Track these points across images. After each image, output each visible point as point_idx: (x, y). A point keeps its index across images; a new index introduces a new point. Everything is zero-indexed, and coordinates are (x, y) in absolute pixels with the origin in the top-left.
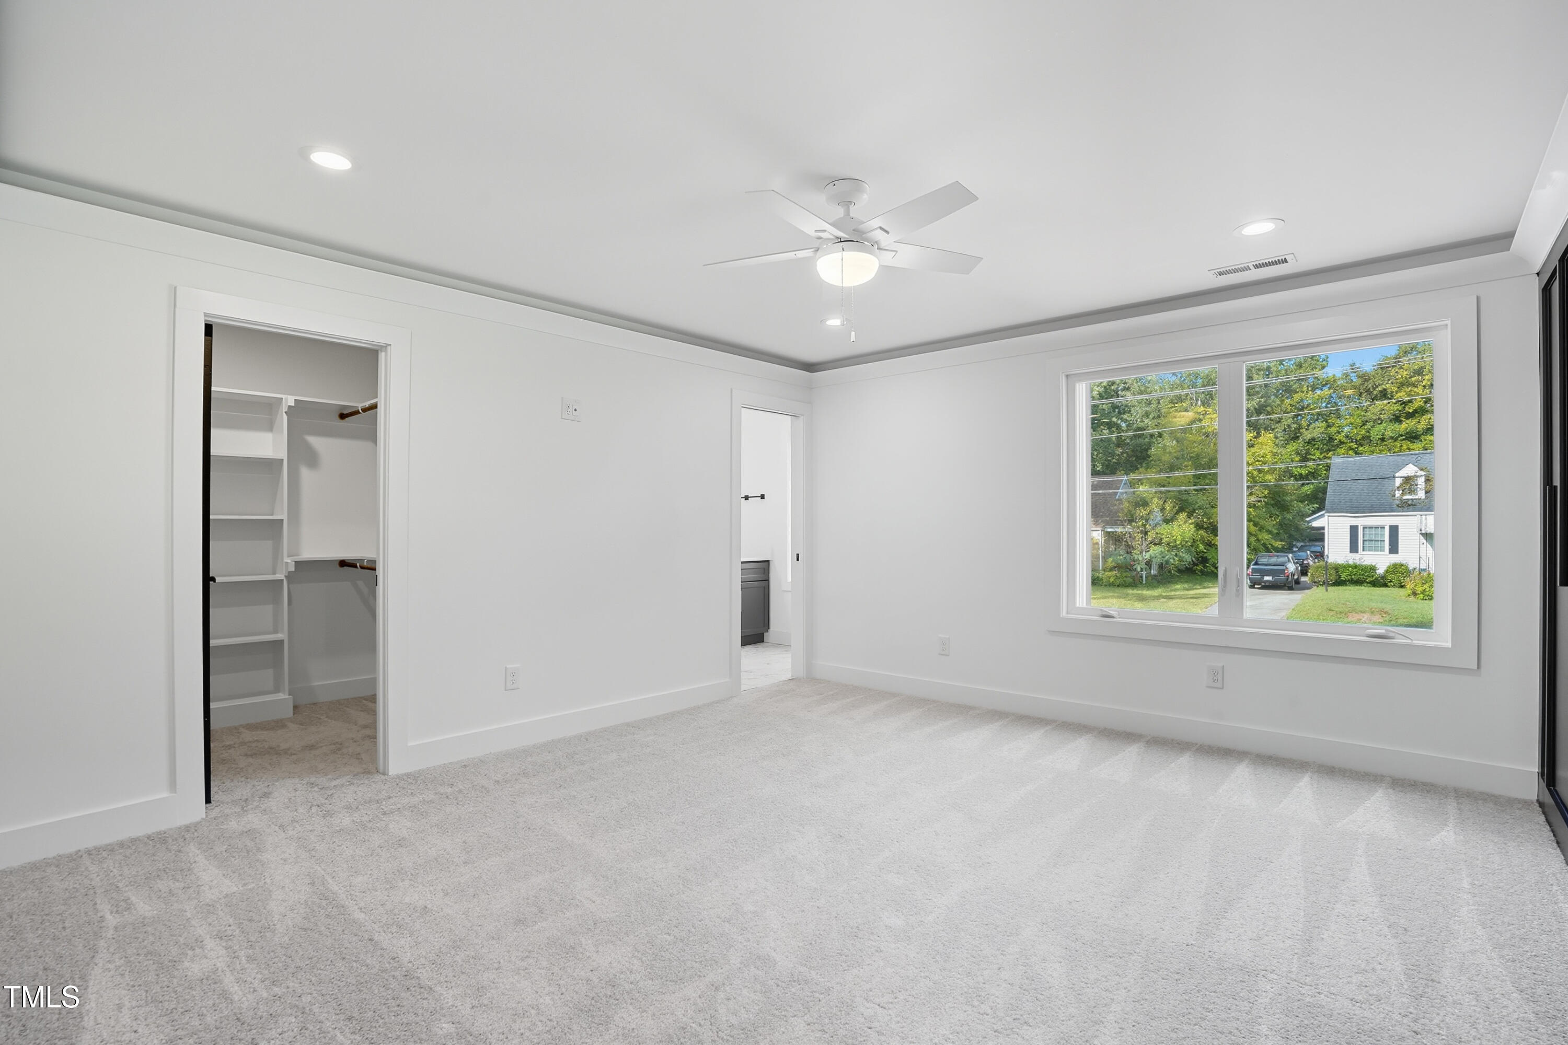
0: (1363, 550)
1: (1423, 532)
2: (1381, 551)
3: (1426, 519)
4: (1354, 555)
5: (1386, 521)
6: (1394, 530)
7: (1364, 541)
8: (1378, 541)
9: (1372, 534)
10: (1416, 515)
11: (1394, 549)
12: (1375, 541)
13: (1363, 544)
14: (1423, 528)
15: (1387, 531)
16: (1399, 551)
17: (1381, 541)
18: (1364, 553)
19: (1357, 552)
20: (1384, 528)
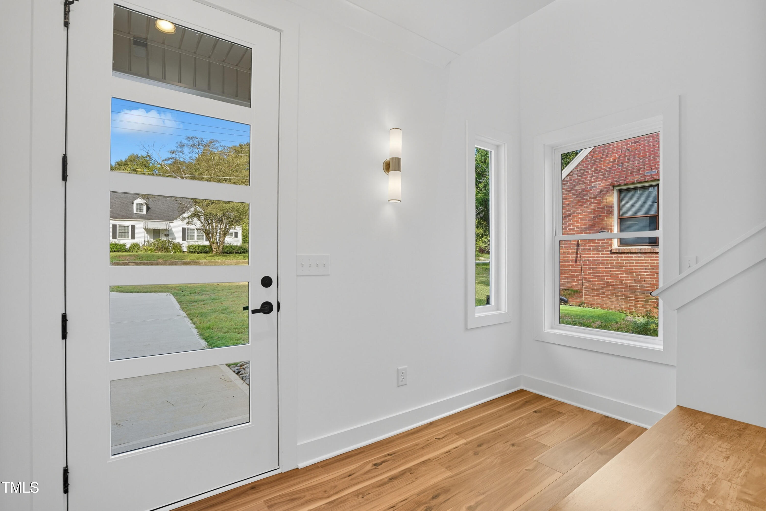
0: (119, 238)
1: (146, 228)
2: (127, 238)
3: (147, 223)
4: (114, 240)
5: (130, 223)
6: (133, 227)
7: (119, 233)
8: (126, 233)
9: (123, 230)
10: (143, 221)
11: (133, 237)
12: (125, 233)
13: (119, 234)
14: (146, 227)
15: (130, 227)
16: (136, 238)
17: (127, 233)
18: (119, 239)
19: (116, 238)
20: (129, 226)
